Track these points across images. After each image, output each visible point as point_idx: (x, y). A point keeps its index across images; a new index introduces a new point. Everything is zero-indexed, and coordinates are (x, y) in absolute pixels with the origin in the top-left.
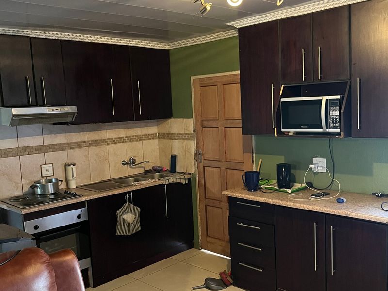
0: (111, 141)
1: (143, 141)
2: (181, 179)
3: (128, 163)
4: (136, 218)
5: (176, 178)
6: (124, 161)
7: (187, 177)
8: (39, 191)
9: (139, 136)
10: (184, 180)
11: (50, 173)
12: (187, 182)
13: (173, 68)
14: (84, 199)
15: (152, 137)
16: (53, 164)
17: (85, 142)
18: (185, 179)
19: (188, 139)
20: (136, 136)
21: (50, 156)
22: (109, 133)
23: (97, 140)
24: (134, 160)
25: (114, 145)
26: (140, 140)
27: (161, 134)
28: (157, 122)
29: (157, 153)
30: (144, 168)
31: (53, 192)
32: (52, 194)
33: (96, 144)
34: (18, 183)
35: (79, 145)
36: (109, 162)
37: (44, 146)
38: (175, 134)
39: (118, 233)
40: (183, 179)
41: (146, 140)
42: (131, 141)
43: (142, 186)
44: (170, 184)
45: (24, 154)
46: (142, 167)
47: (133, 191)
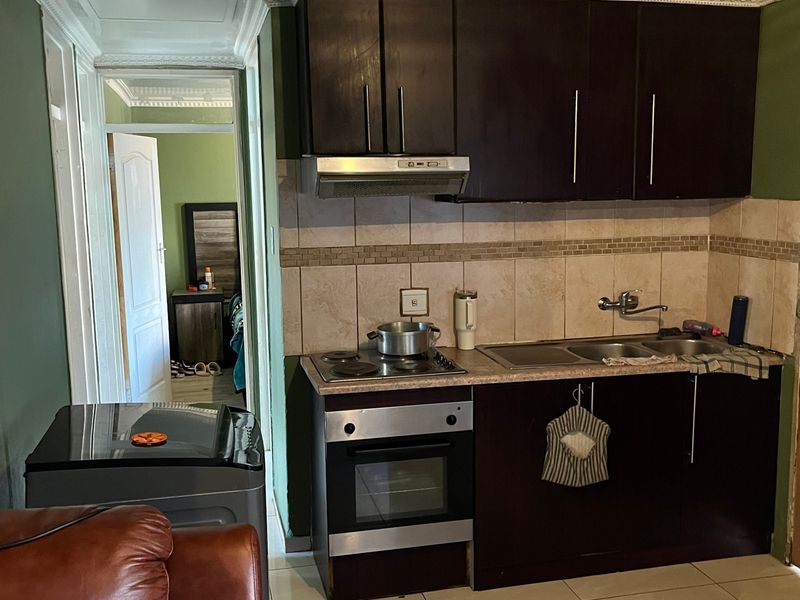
0: (575, 247)
1: (664, 254)
2: (747, 365)
3: (614, 307)
4: (595, 447)
5: (732, 362)
6: (604, 299)
7: (767, 361)
8: (384, 347)
9: (655, 238)
10: (757, 371)
11: (421, 309)
12: (765, 376)
13: (766, 59)
14: (465, 381)
15: (693, 244)
16: (427, 289)
17: (508, 244)
18: (761, 368)
19: (785, 257)
20: (645, 239)
21: (423, 270)
22: (572, 227)
23: (540, 243)
24: (634, 298)
25: (582, 258)
26: (654, 250)
27: (719, 238)
28: (711, 205)
29: (702, 288)
30: (660, 322)
31: (412, 353)
32: (410, 357)
33: (536, 252)
34: (349, 323)
35: (493, 251)
36: (564, 297)
37: (411, 247)
38: (752, 241)
39: (546, 477)
40: (754, 366)
41: (674, 250)
42: (629, 251)
43: (624, 369)
44: (709, 376)
45: (367, 260)
46: (654, 319)
47: (597, 380)
